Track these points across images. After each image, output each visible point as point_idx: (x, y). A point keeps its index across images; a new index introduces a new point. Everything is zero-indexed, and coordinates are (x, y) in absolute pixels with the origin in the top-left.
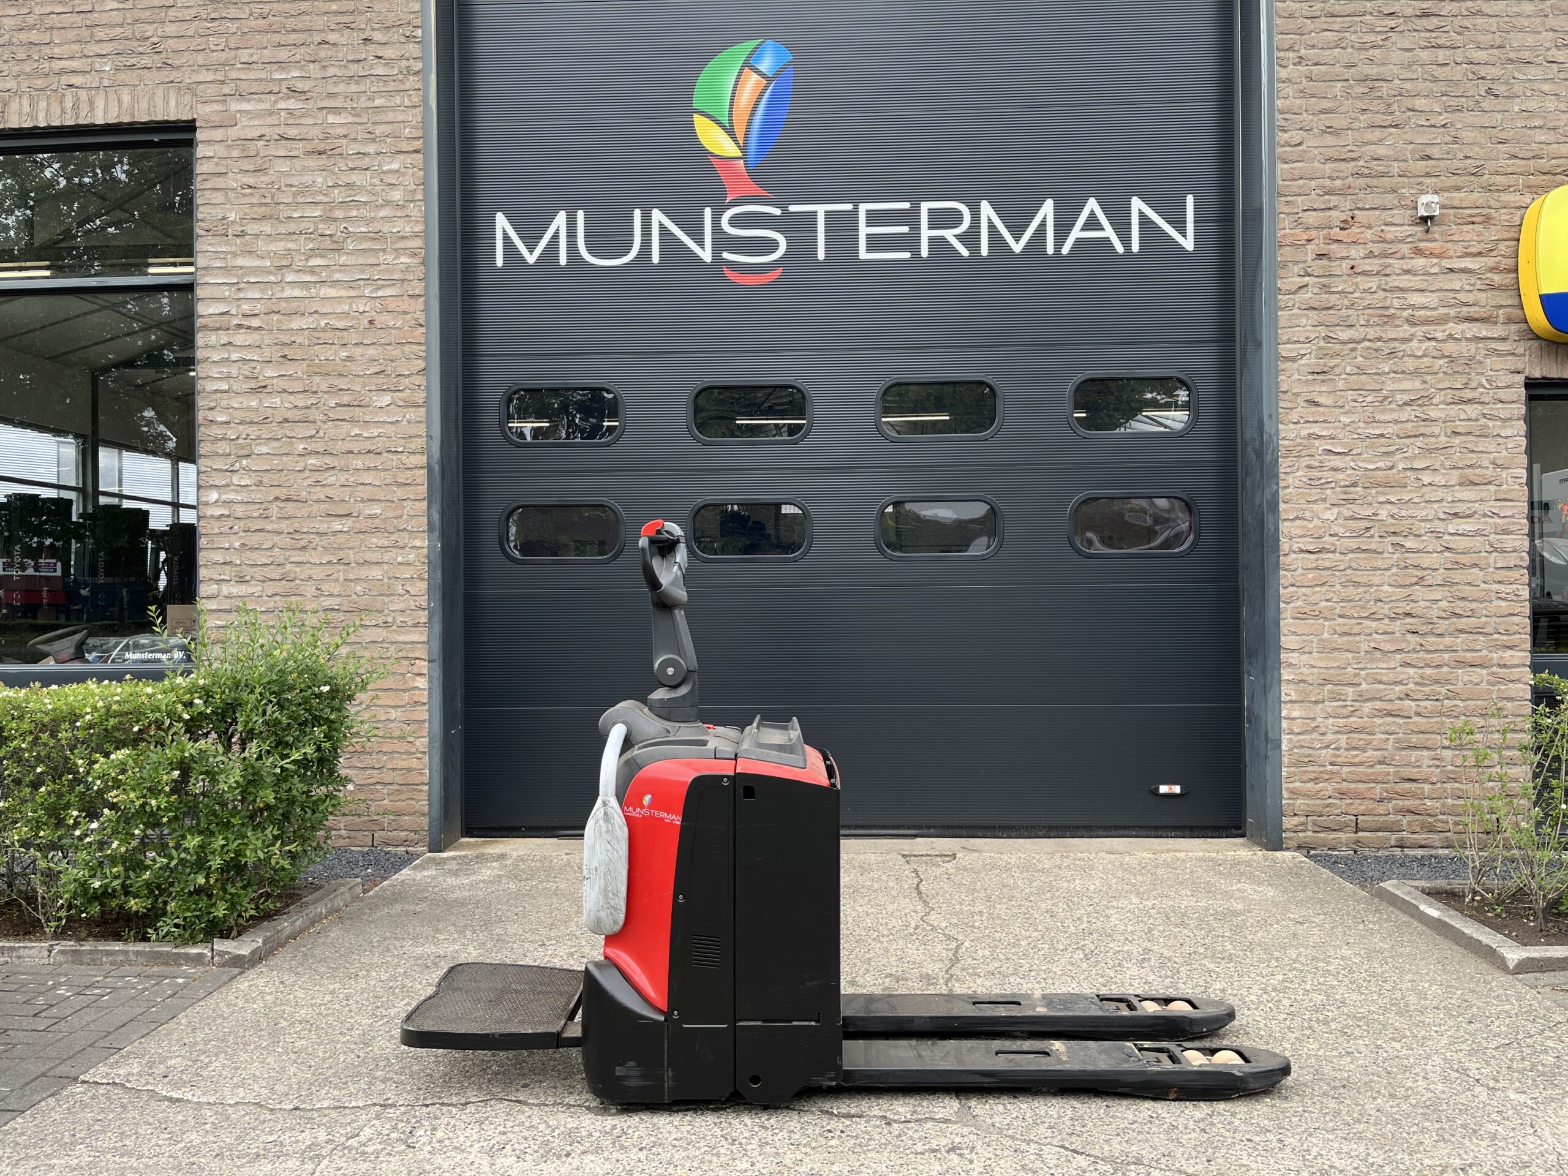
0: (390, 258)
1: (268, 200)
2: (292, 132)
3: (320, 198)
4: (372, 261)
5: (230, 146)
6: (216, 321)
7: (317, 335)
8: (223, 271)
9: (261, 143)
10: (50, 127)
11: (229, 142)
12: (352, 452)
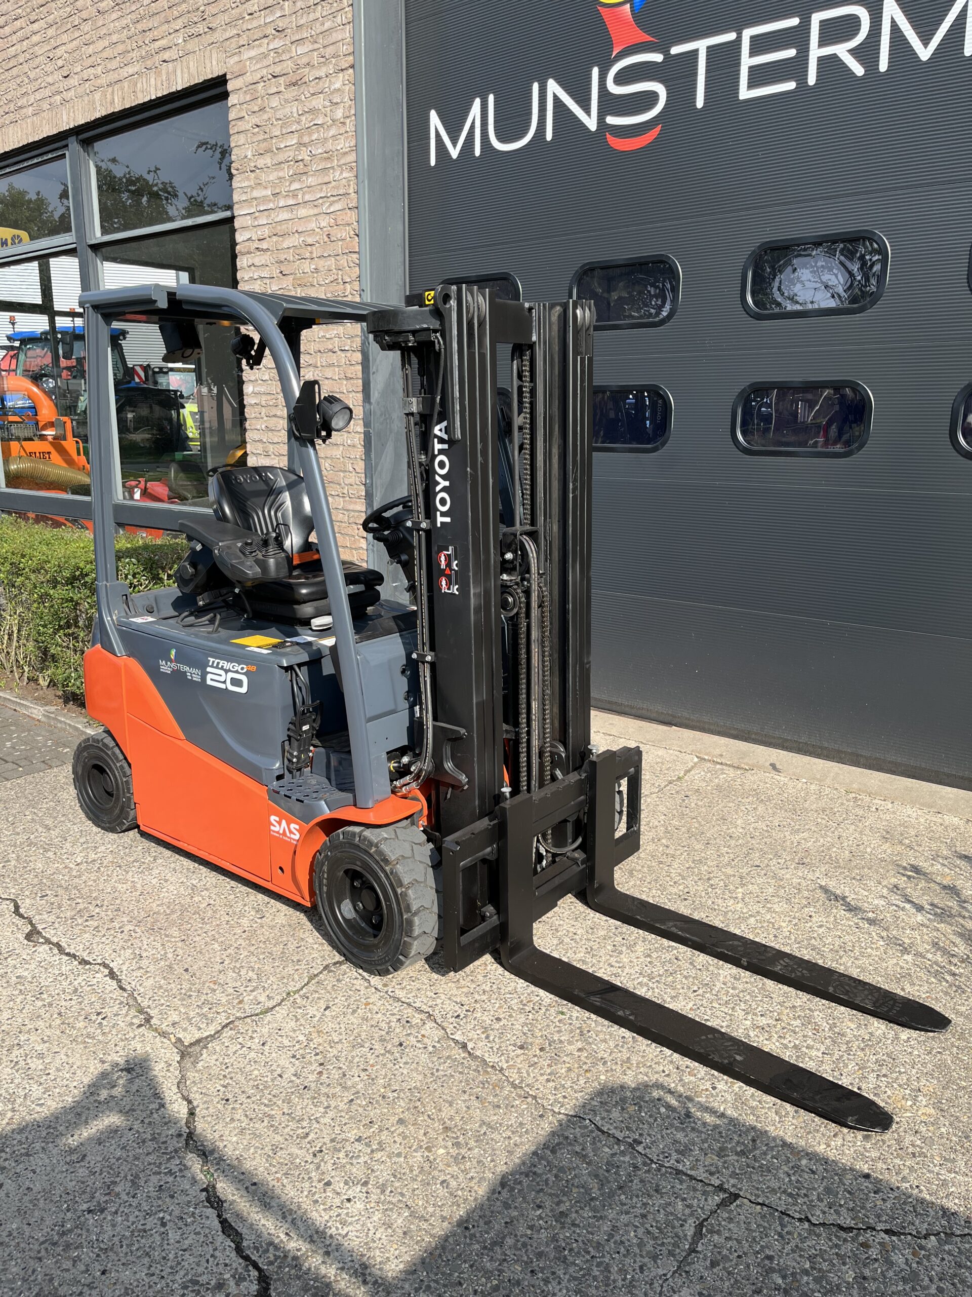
0: (337, 174)
1: (266, 136)
2: (277, 70)
3: (294, 128)
4: (326, 180)
5: (245, 92)
6: (245, 247)
7: (297, 252)
8: (246, 204)
9: (262, 84)
10: (158, 98)
11: (245, 89)
12: (320, 351)
